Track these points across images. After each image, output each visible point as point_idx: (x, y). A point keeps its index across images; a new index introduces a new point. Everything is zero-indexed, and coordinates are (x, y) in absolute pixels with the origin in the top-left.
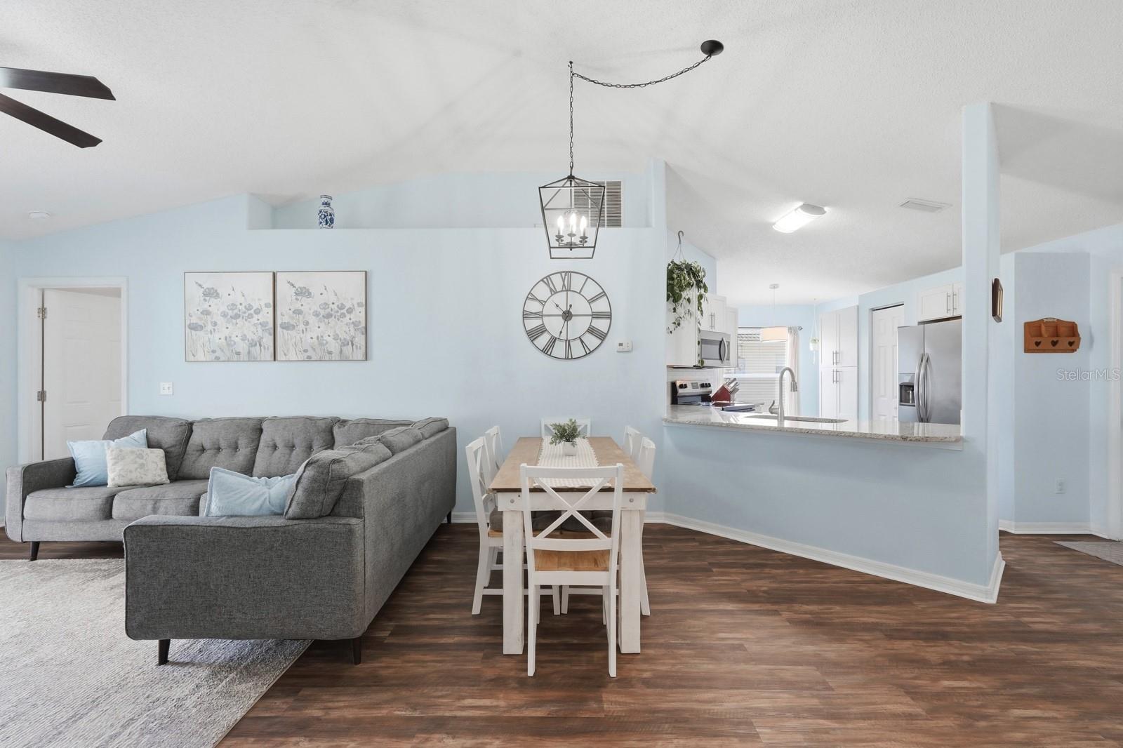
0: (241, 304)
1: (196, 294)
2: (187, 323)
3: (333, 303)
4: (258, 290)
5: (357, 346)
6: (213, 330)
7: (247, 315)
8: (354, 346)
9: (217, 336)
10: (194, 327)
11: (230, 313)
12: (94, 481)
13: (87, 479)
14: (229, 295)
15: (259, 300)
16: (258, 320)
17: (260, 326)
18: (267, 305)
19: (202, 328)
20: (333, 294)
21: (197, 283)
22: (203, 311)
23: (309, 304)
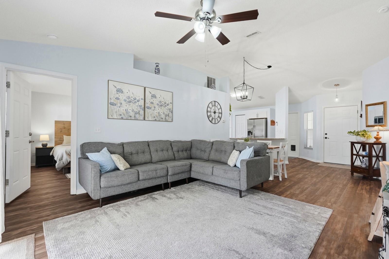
0: (132, 97)
1: (113, 90)
2: (109, 102)
3: (163, 102)
4: (138, 93)
5: (170, 117)
6: (120, 106)
7: (134, 102)
8: (169, 117)
9: (122, 109)
10: (112, 104)
11: (128, 100)
12: (111, 169)
13: (108, 169)
14: (127, 93)
15: (139, 96)
16: (138, 104)
17: (139, 106)
18: (142, 99)
19: (115, 105)
20: (163, 98)
21: (114, 86)
22: (116, 98)
23: (155, 100)
